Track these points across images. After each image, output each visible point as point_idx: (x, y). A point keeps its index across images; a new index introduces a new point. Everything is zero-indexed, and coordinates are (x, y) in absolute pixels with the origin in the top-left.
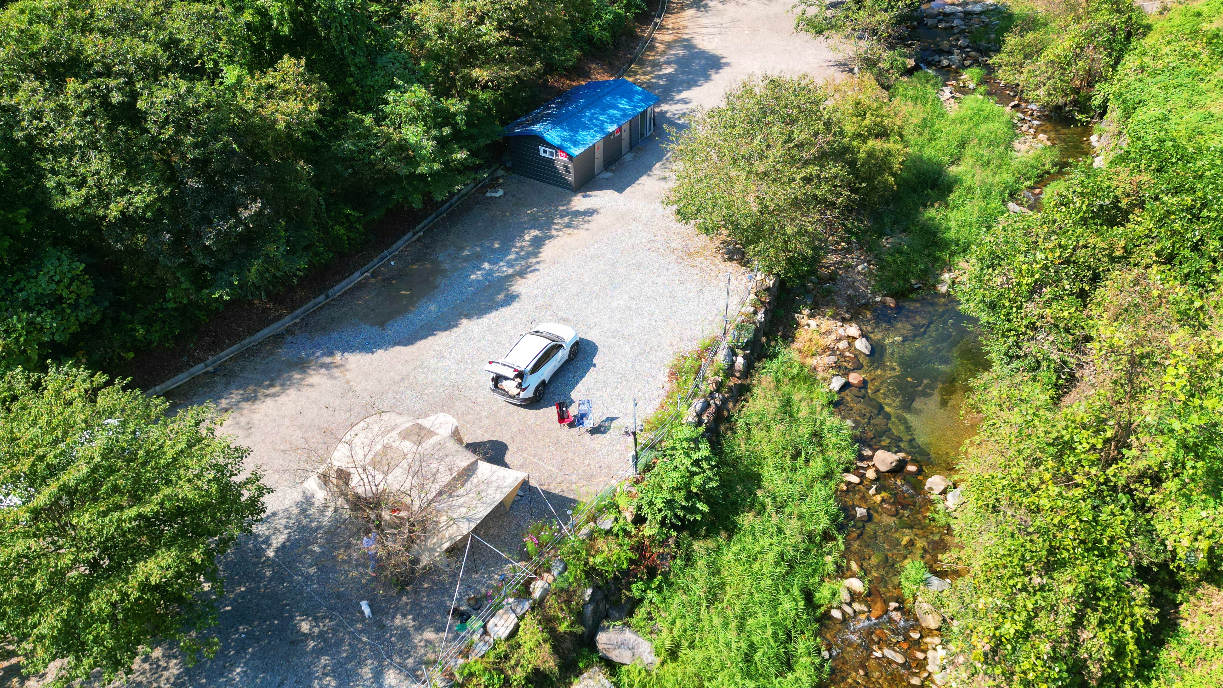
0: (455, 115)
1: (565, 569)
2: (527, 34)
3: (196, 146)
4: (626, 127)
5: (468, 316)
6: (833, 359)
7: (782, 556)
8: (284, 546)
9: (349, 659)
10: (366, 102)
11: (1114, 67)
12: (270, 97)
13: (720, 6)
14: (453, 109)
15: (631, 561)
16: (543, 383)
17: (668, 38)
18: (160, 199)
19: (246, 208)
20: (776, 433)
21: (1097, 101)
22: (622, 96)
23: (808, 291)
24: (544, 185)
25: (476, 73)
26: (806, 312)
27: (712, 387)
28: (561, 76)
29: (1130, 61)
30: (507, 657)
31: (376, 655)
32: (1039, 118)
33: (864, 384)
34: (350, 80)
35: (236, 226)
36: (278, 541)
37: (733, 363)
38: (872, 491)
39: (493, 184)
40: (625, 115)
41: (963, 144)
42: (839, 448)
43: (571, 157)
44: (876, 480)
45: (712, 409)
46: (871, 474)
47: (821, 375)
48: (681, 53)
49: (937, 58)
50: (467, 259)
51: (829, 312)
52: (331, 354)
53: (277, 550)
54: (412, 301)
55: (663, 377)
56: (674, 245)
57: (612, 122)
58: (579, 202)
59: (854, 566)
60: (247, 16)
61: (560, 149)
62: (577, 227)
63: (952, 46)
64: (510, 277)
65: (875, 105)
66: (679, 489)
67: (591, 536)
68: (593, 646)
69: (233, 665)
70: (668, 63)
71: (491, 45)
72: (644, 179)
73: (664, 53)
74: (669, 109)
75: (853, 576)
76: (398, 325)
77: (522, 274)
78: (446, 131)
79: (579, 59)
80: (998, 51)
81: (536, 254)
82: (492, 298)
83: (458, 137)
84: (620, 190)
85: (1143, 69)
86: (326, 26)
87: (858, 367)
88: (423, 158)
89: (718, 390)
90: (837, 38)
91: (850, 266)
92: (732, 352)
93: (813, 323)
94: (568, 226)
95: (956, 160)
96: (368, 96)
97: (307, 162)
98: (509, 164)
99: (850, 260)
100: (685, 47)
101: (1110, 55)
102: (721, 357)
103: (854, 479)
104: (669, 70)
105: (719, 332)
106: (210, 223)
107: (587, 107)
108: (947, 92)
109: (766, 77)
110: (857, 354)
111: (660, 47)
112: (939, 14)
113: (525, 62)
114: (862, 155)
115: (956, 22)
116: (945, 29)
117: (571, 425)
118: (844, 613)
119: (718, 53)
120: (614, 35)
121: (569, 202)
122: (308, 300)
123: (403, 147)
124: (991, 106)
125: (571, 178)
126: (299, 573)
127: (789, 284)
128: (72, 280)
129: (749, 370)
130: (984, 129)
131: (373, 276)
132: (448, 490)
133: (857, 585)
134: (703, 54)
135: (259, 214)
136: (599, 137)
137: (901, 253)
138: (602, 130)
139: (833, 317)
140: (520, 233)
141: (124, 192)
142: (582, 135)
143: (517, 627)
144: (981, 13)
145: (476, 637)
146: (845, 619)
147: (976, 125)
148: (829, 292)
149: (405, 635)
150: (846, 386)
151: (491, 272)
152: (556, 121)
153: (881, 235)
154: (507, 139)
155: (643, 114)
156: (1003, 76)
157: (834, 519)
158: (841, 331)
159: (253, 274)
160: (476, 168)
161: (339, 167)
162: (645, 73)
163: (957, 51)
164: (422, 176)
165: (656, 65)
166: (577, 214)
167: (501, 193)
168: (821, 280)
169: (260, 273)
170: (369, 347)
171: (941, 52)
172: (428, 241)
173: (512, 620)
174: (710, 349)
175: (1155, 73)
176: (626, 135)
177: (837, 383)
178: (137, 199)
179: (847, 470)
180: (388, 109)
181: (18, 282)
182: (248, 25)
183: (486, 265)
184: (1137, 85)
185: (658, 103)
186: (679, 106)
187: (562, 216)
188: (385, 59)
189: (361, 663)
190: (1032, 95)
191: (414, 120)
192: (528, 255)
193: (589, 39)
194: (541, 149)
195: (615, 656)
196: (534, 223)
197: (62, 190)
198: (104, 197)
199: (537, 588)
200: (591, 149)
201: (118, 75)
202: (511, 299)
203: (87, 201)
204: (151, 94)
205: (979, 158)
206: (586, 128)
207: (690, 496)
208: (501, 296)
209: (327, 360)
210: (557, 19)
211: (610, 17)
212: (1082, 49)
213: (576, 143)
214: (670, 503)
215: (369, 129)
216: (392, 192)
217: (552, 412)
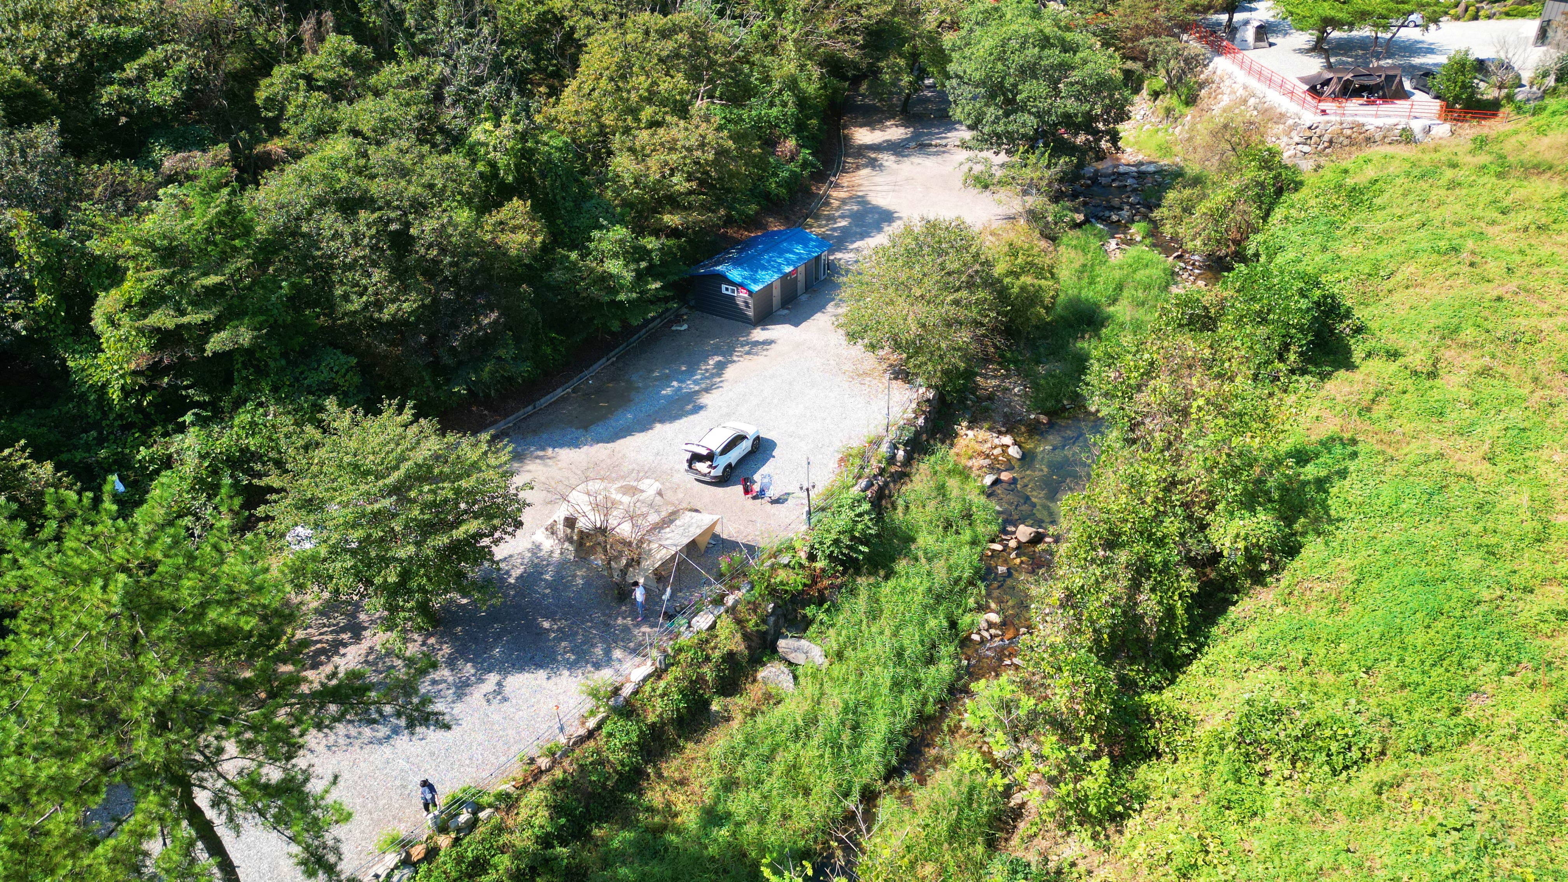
0: (651, 251)
1: (752, 588)
2: (712, 187)
3: (451, 264)
4: (801, 269)
5: (662, 421)
6: (987, 462)
7: (930, 590)
8: (521, 576)
9: (584, 643)
10: (572, 241)
11: (1265, 218)
12: (502, 231)
13: (895, 166)
14: (650, 247)
15: (805, 585)
16: (730, 465)
17: (842, 194)
18: (423, 306)
19: (486, 316)
20: (931, 506)
21: (1250, 252)
22: (798, 243)
23: (967, 408)
24: (726, 321)
25: (667, 218)
26: (965, 424)
27: (876, 471)
28: (740, 227)
29: (1278, 213)
30: (707, 641)
31: (604, 640)
32: (1200, 268)
33: (1014, 481)
34: (559, 222)
35: (478, 330)
36: (516, 573)
37: (895, 455)
38: (1013, 555)
39: (678, 320)
40: (800, 259)
41: (1120, 287)
42: (987, 522)
43: (750, 293)
44: (1017, 548)
45: (875, 487)
46: (1013, 544)
47: (975, 473)
48: (855, 208)
49: (1107, 214)
50: (657, 379)
51: (986, 426)
52: (543, 449)
53: (517, 579)
54: (610, 411)
55: (833, 464)
56: (845, 368)
57: (788, 264)
58: (758, 334)
59: (993, 605)
60: (480, 167)
61: (741, 285)
62: (757, 354)
63: (1122, 203)
64: (697, 392)
65: (1026, 246)
66: (844, 532)
67: (772, 566)
68: (774, 650)
69: (492, 648)
70: (843, 217)
71: (681, 194)
72: (818, 316)
73: (839, 208)
74: (842, 257)
75: (992, 611)
76: (599, 429)
77: (707, 390)
78: (643, 264)
79: (757, 213)
80: (1159, 206)
81: (719, 375)
82: (682, 408)
83: (653, 272)
84: (797, 325)
85: (1287, 218)
86: (543, 176)
87: (1010, 468)
88: (622, 287)
89: (881, 474)
90: (1003, 193)
91: (1007, 389)
92: (895, 447)
93: (970, 433)
94: (748, 353)
95: (1114, 301)
96: (574, 236)
97: (529, 285)
98: (692, 303)
99: (1007, 384)
100: (859, 203)
101: (1260, 208)
102: (884, 448)
103: (998, 547)
104: (843, 223)
105: (881, 431)
106: (457, 328)
107: (766, 251)
108: (1113, 244)
109: (923, 219)
110: (1009, 459)
111: (836, 203)
112: (1114, 173)
113: (710, 210)
114: (1016, 290)
115: (1129, 181)
116: (1118, 187)
117: (754, 498)
118: (982, 637)
119: (892, 208)
120: (790, 191)
121: (749, 334)
122: (518, 410)
123: (606, 277)
124: (1156, 256)
125: (750, 313)
126: (537, 592)
127: (948, 398)
128: (347, 371)
129: (909, 460)
130: (1141, 275)
131: (574, 391)
132: (658, 527)
133: (994, 618)
134: (876, 209)
135: (496, 322)
136: (776, 276)
137: (1053, 376)
138: (779, 270)
139: (990, 429)
140: (705, 357)
141: (393, 301)
142: (761, 274)
143: (715, 623)
144: (1155, 173)
145: (683, 629)
146: (983, 641)
147: (1134, 272)
148: (987, 409)
149: (626, 629)
150: (997, 482)
151: (680, 389)
152: (737, 263)
153: (1038, 363)
154: (693, 276)
155: (818, 258)
156: (1167, 230)
157: (977, 571)
158: (996, 441)
159: (485, 374)
160: (666, 300)
161: (550, 295)
162: (820, 226)
163: (1126, 207)
164: (621, 302)
165: (831, 219)
166: (757, 343)
167: (685, 327)
168: (980, 399)
169: (492, 373)
170: (575, 444)
171: (1112, 208)
172: (620, 365)
173: (711, 619)
174: (876, 443)
175: (1297, 222)
176: (801, 277)
177: (988, 480)
178: (405, 305)
179: (993, 541)
180: (592, 246)
181: (302, 373)
182: (482, 175)
183: (675, 384)
184: (1281, 233)
185: (832, 251)
186: (851, 255)
187: (742, 346)
188: (588, 204)
189: (593, 646)
190: (1190, 246)
191: (616, 256)
192: (713, 376)
193: (767, 195)
194: (724, 287)
195: (791, 657)
196: (717, 351)
197: (346, 297)
198: (379, 305)
199: (730, 600)
200: (770, 286)
201: (398, 208)
202: (698, 408)
203: (366, 307)
204: (421, 224)
205: (1134, 299)
206: (765, 268)
207: (853, 538)
208: (690, 407)
209: (540, 453)
210: (739, 173)
211: (786, 174)
212: (1234, 203)
213: (755, 281)
214: (836, 542)
215: (575, 264)
216: (594, 318)
217: (740, 488)
